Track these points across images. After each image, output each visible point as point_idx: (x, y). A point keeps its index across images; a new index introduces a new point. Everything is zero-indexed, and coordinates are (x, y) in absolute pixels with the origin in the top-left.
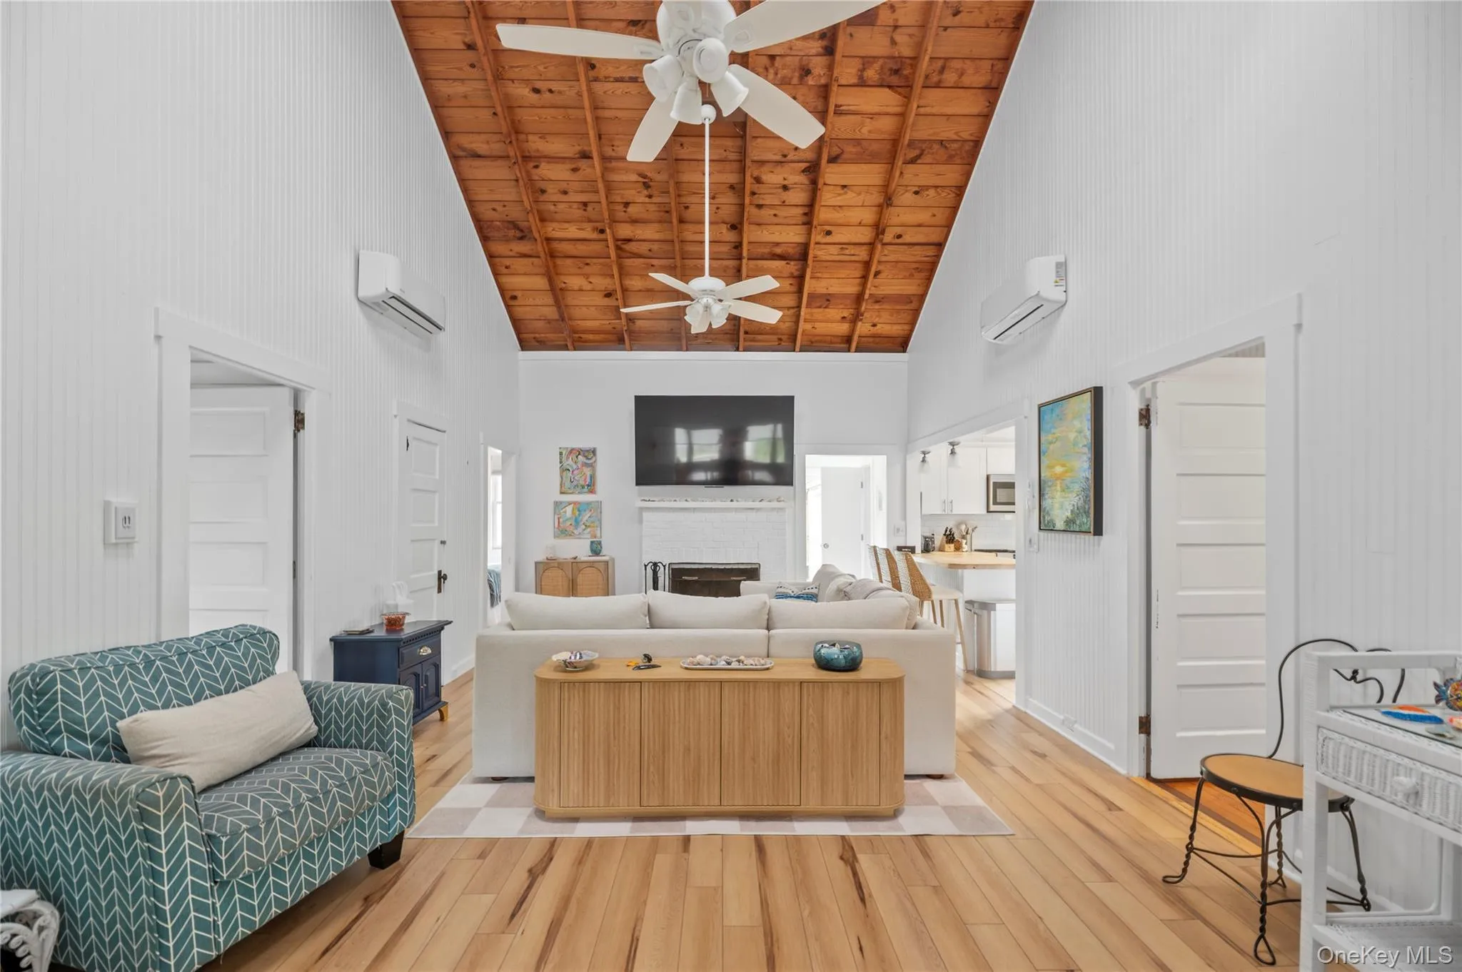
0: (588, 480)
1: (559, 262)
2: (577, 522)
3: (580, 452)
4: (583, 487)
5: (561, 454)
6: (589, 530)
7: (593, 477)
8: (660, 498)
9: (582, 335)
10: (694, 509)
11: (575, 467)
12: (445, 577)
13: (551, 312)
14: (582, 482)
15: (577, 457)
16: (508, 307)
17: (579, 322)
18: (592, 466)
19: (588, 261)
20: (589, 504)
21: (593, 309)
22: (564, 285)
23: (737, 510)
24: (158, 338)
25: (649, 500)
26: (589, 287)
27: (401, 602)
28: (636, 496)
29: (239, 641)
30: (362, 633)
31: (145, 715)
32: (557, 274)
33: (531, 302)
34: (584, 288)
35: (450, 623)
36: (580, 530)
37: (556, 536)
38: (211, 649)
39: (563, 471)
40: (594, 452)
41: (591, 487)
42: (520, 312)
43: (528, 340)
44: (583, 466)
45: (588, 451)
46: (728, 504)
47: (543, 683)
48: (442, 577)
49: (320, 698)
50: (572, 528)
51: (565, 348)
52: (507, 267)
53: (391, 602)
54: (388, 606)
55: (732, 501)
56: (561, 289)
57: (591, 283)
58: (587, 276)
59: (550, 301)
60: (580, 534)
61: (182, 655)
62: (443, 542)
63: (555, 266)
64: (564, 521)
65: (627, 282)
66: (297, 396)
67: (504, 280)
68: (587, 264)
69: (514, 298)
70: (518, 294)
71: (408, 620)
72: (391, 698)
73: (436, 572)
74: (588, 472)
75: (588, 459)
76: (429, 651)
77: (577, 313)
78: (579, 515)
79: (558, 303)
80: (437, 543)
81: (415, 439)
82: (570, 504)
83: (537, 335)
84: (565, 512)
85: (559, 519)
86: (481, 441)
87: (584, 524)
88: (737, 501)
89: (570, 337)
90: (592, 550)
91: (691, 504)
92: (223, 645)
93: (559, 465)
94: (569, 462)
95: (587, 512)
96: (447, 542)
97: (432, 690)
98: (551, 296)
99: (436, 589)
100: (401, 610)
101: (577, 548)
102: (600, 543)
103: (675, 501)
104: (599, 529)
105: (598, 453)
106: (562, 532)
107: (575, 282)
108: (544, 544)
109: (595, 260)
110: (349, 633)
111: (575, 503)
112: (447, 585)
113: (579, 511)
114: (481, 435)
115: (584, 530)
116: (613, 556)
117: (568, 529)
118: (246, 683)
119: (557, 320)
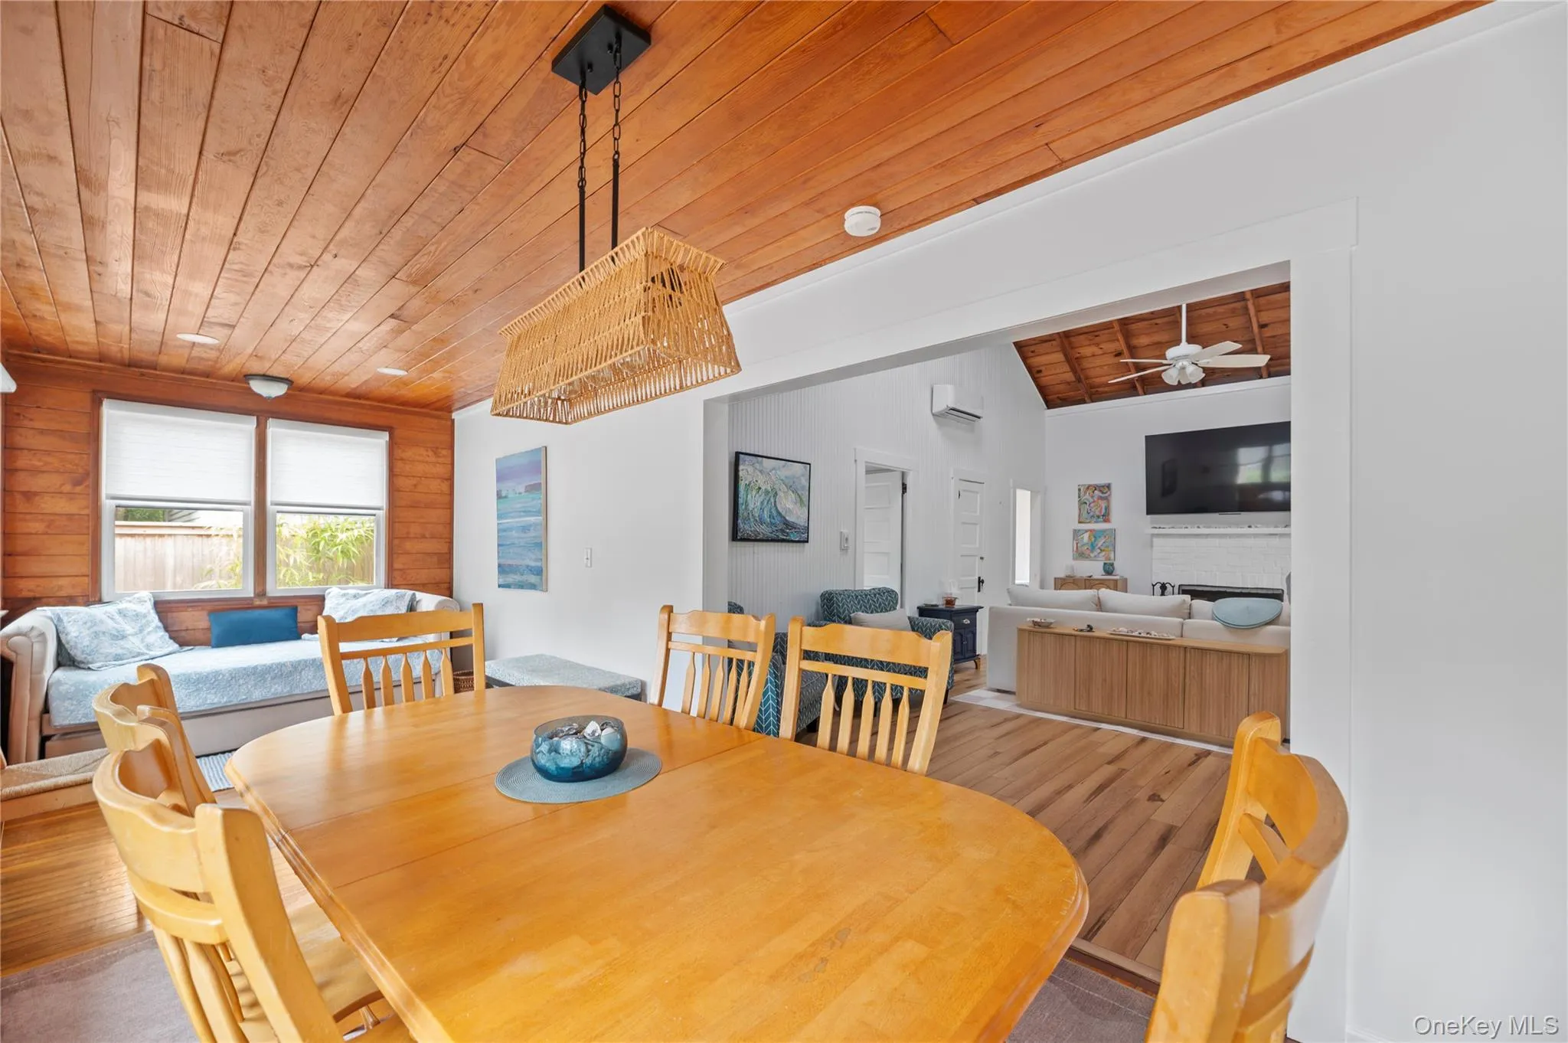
0: (1103, 511)
1: (1073, 339)
2: (1093, 547)
3: (1096, 487)
4: (1098, 517)
5: (1079, 490)
6: (1103, 553)
7: (1107, 508)
8: (1170, 526)
9: (1099, 389)
10: (1207, 536)
11: (1091, 500)
12: (983, 582)
13: (1070, 376)
14: (1097, 513)
15: (1093, 492)
16: (1035, 379)
17: (1094, 380)
18: (1107, 499)
19: (1096, 334)
20: (1104, 531)
21: (1106, 368)
22: (1078, 355)
23: (1256, 536)
24: (856, 461)
25: (1160, 528)
26: (1100, 352)
27: (954, 591)
28: (1147, 523)
29: (884, 593)
30: (932, 606)
31: (860, 613)
32: (1072, 348)
33: (1053, 372)
34: (1096, 354)
35: (982, 608)
36: (1096, 553)
37: (1075, 559)
38: (875, 595)
39: (1081, 504)
40: (1108, 486)
41: (1106, 517)
42: (1044, 381)
43: (1052, 400)
44: (1098, 499)
45: (1103, 486)
46: (1246, 530)
47: (1021, 631)
48: (981, 582)
49: (915, 623)
50: (1088, 552)
51: (1082, 401)
52: (1032, 352)
53: (949, 592)
54: (946, 594)
55: (1250, 527)
56: (1077, 358)
57: (1101, 348)
58: (1097, 345)
59: (1067, 368)
60: (1095, 556)
61: (866, 595)
62: (982, 558)
63: (1070, 343)
64: (1082, 546)
65: (1135, 342)
66: (903, 475)
67: (1030, 361)
68: (1096, 336)
69: (1040, 371)
70: (1043, 368)
71: (957, 601)
72: (943, 624)
73: (977, 578)
74: (1103, 504)
75: (1103, 493)
76: (969, 622)
77: (1092, 373)
78: (1095, 541)
79: (1074, 370)
80: (978, 558)
81: (964, 491)
82: (1086, 531)
83: (1060, 395)
84: (1083, 538)
85: (1077, 544)
86: (1011, 485)
87: (1099, 548)
88: (1256, 527)
89: (1087, 393)
90: (1105, 570)
91: (1203, 531)
92: (879, 594)
93: (1077, 499)
94: (1087, 497)
95: (1102, 538)
96: (985, 559)
97: (970, 647)
98: (1067, 365)
99: (977, 589)
100: (953, 596)
101: (1093, 568)
102: (1112, 565)
103: (1187, 528)
104: (1113, 553)
105: (1113, 487)
106: (1080, 555)
107: (1087, 351)
108: (1064, 563)
109: (1103, 332)
110: (926, 605)
111: (1091, 531)
112: (985, 586)
113: (1095, 537)
114: (1011, 481)
115: (1099, 553)
116: (1125, 577)
117: (1085, 552)
118: (887, 611)
119: (1074, 382)
